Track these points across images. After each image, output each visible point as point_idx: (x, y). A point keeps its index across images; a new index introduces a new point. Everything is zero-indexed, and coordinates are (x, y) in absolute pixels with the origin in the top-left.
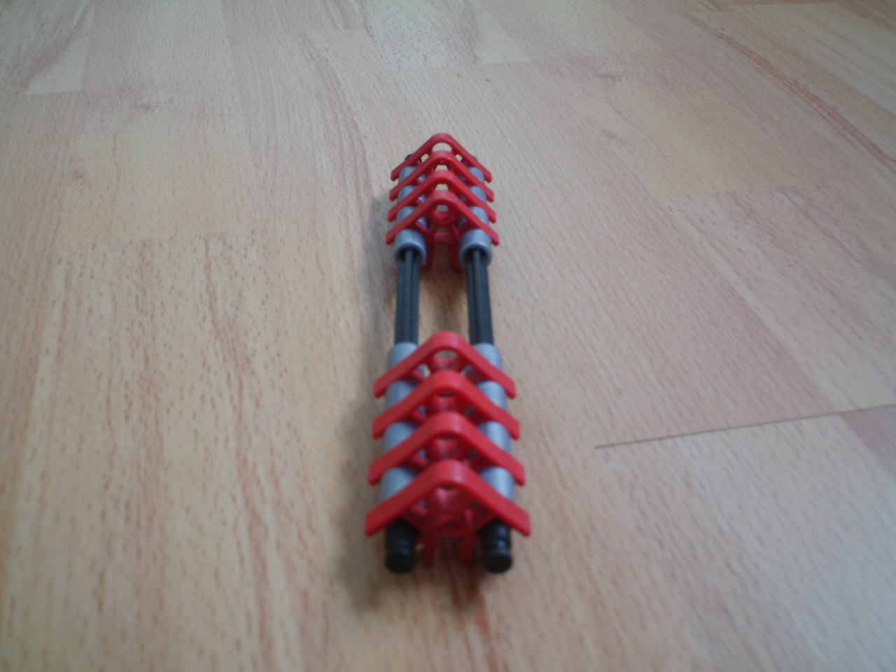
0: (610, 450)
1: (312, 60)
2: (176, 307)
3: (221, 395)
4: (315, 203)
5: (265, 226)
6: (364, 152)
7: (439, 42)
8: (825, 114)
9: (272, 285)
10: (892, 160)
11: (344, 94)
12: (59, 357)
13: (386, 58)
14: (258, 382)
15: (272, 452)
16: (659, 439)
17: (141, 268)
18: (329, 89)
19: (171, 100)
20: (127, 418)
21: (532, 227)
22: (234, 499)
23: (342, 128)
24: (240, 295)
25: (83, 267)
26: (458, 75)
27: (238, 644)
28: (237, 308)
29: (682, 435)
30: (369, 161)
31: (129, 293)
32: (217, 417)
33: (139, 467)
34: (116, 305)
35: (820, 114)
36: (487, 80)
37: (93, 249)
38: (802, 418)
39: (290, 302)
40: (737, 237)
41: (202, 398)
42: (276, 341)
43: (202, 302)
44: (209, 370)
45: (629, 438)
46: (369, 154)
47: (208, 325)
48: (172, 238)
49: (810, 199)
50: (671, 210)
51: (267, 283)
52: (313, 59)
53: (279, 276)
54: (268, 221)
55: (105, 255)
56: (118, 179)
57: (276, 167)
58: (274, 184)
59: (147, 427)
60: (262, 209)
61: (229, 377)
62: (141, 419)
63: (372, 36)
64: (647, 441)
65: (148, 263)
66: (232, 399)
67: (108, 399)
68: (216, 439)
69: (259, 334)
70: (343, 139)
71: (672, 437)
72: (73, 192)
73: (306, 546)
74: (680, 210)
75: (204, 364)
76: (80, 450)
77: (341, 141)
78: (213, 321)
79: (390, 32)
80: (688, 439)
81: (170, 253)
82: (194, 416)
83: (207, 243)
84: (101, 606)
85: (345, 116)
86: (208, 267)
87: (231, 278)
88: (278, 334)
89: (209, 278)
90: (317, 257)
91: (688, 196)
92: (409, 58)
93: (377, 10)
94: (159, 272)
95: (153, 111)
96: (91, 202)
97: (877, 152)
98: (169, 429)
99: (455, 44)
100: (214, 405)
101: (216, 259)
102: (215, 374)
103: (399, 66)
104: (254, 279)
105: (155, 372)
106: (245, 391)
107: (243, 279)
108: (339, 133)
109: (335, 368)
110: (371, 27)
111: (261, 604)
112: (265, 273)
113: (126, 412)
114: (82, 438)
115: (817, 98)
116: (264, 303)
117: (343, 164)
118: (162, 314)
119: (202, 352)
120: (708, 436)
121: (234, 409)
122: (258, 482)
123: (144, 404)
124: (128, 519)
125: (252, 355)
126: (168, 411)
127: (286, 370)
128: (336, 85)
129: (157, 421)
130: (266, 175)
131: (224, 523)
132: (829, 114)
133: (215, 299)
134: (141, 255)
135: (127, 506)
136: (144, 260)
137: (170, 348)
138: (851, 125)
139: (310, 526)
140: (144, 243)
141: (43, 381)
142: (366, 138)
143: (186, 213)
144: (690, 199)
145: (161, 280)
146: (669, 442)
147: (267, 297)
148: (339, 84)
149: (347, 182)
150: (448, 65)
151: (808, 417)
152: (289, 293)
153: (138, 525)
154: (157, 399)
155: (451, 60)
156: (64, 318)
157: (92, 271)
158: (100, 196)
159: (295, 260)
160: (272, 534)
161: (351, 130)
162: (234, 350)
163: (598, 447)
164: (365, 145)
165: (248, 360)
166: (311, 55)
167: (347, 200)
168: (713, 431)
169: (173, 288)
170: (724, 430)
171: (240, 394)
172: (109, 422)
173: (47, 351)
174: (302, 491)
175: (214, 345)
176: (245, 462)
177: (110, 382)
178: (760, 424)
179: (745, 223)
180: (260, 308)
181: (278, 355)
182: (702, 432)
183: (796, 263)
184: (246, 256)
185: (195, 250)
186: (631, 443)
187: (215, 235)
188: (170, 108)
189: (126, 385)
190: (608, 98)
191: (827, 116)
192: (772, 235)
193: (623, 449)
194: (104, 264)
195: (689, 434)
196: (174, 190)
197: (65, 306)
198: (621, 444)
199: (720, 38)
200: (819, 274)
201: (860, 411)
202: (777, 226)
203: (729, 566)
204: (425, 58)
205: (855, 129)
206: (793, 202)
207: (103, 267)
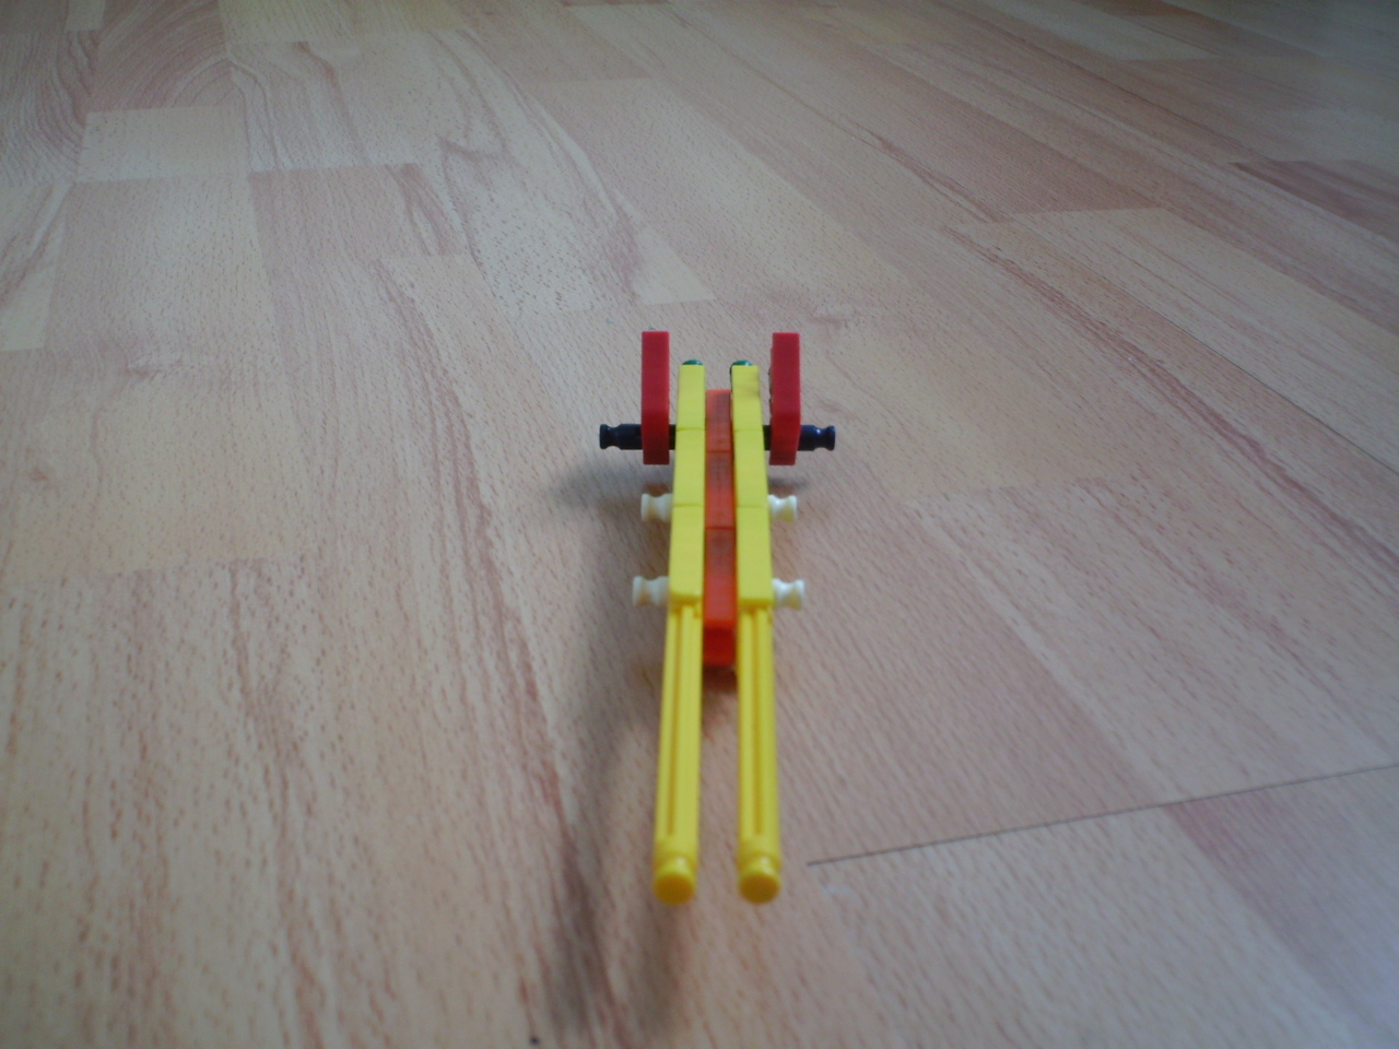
0: (829, 867)
1: (390, 300)
2: (188, 670)
3: (255, 799)
4: (395, 513)
5: (320, 549)
6: (468, 438)
7: (580, 272)
8: (1145, 371)
9: (331, 635)
10: (1244, 437)
11: (438, 352)
13: (501, 297)
14: (311, 779)
15: (331, 880)
16: (901, 850)
17: (134, 612)
18: (416, 344)
20: (114, 834)
22: (275, 951)
23: (434, 401)
24: (283, 651)
25: (47, 612)
26: (608, 322)
28: (279, 671)
29: (934, 843)
30: (474, 451)
31: (117, 649)
32: (249, 832)
33: (132, 906)
34: (97, 667)
35: (1139, 371)
37: (63, 585)
38: (1109, 813)
39: (358, 660)
40: (1016, 554)
41: (228, 803)
42: (337, 718)
43: (226, 662)
44: (237, 761)
45: (857, 850)
46: (474, 441)
47: (236, 695)
48: (181, 568)
49: (1123, 495)
50: (920, 516)
51: (323, 633)
52: (392, 299)
53: (341, 622)
54: (324, 541)
55: (80, 594)
56: (100, 480)
57: (336, 461)
58: (333, 486)
59: (144, 847)
60: (315, 522)
61: (267, 771)
62: (135, 835)
63: (480, 264)
64: (883, 852)
65: (145, 606)
66: (271, 804)
67: (85, 810)
68: (248, 863)
69: (312, 708)
70: (437, 419)
71: (919, 846)
72: (32, 500)
73: (380, 1015)
74: (933, 516)
75: (229, 753)
76: (42, 884)
77: (433, 420)
78: (244, 691)
79: (507, 258)
80: (942, 848)
81: (178, 590)
82: (215, 831)
83: (233, 575)
85: (440, 384)
86: (235, 610)
87: (269, 626)
88: (340, 708)
89: (237, 626)
90: (398, 595)
91: (945, 495)
92: (535, 297)
93: (488, 225)
94: (162, 617)
95: (152, 378)
96: (59, 515)
97: (1220, 424)
98: (177, 849)
99: (603, 275)
100: (244, 813)
101: (247, 598)
102: (247, 767)
103: (520, 309)
104: (304, 627)
105: (156, 765)
106: (292, 791)
107: (287, 627)
108: (431, 410)
109: (424, 757)
110: (479, 251)
112: (321, 618)
113: (112, 826)
114: (46, 866)
115: (1136, 348)
116: (318, 662)
117: (436, 456)
118: (167, 681)
119: (227, 736)
120: (972, 844)
121: (275, 818)
122: (311, 925)
123: (140, 813)
124: (115, 984)
125: (302, 739)
126: (176, 823)
127: (352, 761)
128: (426, 338)
129: (160, 839)
130: (322, 472)
131: (260, 986)
132: (1152, 371)
133: (247, 658)
134: (134, 593)
135: (115, 964)
136: (138, 601)
137: (179, 731)
138: (1183, 387)
139: (388, 988)
140: (140, 576)
142: (471, 416)
143: (202, 530)
144: (948, 499)
145: (164, 630)
146: (915, 854)
147: (323, 653)
148: (431, 337)
149: (442, 482)
150: (592, 307)
151: (1117, 813)
152: (356, 647)
153: (131, 992)
154: (160, 806)
155: (597, 299)
156: (19, 688)
157: (62, 618)
158: (73, 506)
159: (365, 599)
160: (332, 1001)
161: (449, 404)
162: (274, 731)
163: (810, 864)
164: (469, 427)
165: (295, 746)
166: (389, 293)
167: (442, 509)
168: (979, 836)
169: (183, 641)
170: (996, 834)
171: (284, 797)
172: (87, 841)
174: (376, 937)
175: (245, 725)
176: (291, 896)
177: (88, 781)
178: (1047, 825)
179: (1028, 532)
180: (313, 670)
181: (341, 738)
182: (962, 838)
183: (1102, 589)
184: (291, 594)
185: (216, 585)
186: (858, 856)
187: (245, 562)
188: (177, 373)
189: (113, 786)
190: (827, 351)
191: (1149, 375)
192: (1068, 550)
193: (848, 865)
194: (79, 606)
195: (944, 842)
196: (184, 496)
197: (20, 671)
198: (843, 858)
199: (993, 261)
200: (1135, 604)
201: (1192, 800)
202: (1074, 536)
203: (1001, 1029)
204: (559, 297)
205: (1189, 393)
206: (1098, 500)
207: (77, 612)
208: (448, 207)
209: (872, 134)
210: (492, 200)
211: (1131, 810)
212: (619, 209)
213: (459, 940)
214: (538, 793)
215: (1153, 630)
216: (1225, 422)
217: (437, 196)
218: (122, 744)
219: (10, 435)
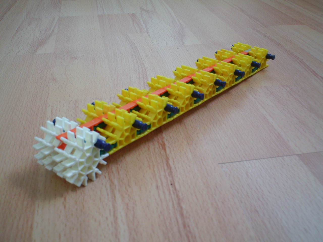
0: (223, 165)
1: (129, 43)
6: (146, 73)
7: (171, 37)
8: (299, 61)
10: (320, 76)
11: (140, 54)
13: (154, 43)
16: (239, 162)
17: (75, 108)
18: (135, 53)
19: (83, 56)
22: (105, 177)
23: (139, 65)
25: (56, 108)
26: (178, 48)
27: (107, 218)
29: (246, 161)
30: (147, 76)
31: (72, 116)
35: (297, 61)
36: (187, 50)
37: (60, 102)
38: (285, 156)
40: (267, 101)
45: (229, 161)
46: (148, 74)
48: (85, 99)
49: (292, 89)
50: (246, 92)
54: (115, 95)
55: (63, 104)
56: (67, 81)
57: (118, 78)
58: (117, 83)
60: (113, 91)
63: (149, 35)
64: (235, 162)
65: (77, 107)
70: (140, 69)
71: (243, 161)
72: (53, 84)
73: (127, 191)
74: (249, 92)
77: (138, 69)
79: (155, 34)
80: (248, 162)
81: (84, 104)
84: (65, 207)
85: (140, 61)
91: (252, 87)
92: (161, 43)
93: (151, 27)
95: (78, 59)
96: (59, 88)
97: (315, 74)
99: (177, 38)
103: (158, 45)
108: (138, 67)
110: (149, 33)
111: (114, 207)
115: (296, 56)
117: (139, 77)
120: (254, 161)
128: (137, 51)
130: (115, 80)
131: (102, 184)
132: (300, 61)
134: (75, 104)
136: (76, 106)
138: (307, 65)
139: (129, 185)
140: (76, 101)
142: (147, 68)
143: (89, 91)
146: (242, 163)
148: (138, 51)
149: (141, 82)
150: (174, 45)
151: (287, 156)
155: (175, 43)
157: (60, 109)
158: (61, 86)
160: (117, 187)
161: (142, 66)
163: (219, 164)
164: (147, 71)
168: (256, 159)
170: (260, 159)
174: (127, 175)
178: (271, 158)
179: (270, 96)
182: (252, 160)
186: (230, 163)
187: (98, 98)
188: (83, 58)
191: (299, 62)
192: (279, 100)
193: (227, 164)
194: (63, 107)
195: (248, 160)
196: (85, 84)
198: (226, 163)
199: (265, 36)
200: (293, 112)
201: (304, 154)
202: (280, 97)
203: (259, 199)
204: (167, 43)
205: (308, 66)
206: (286, 90)
207: (63, 108)
208: (142, 23)
209: (238, 7)
210: (152, 21)
211: (290, 155)
212: (180, 23)
213: (144, 176)
214: (161, 147)
215: (297, 118)
216: (316, 73)
217: (140, 20)
219: (48, 71)
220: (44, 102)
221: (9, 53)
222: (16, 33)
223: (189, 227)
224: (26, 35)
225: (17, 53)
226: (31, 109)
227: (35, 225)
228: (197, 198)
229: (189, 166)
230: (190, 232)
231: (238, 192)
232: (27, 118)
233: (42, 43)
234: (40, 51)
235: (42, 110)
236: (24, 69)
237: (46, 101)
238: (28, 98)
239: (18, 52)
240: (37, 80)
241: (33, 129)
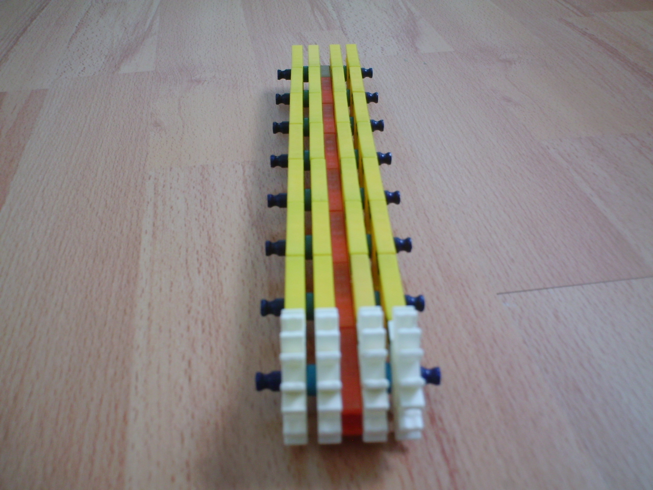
0: (507, 296)
2: (226, 206)
3: (258, 259)
7: (392, 38)
12: (154, 235)
16: (539, 289)
17: (202, 182)
19: (214, 77)
20: (199, 272)
21: (456, 158)
25: (165, 181)
26: (405, 60)
29: (553, 288)
31: (195, 197)
32: (256, 272)
33: (208, 301)
34: (187, 204)
36: (425, 64)
37: (171, 170)
38: (632, 278)
40: (593, 166)
41: (246, 261)
43: (242, 203)
44: (249, 244)
45: (519, 289)
47: (247, 217)
48: (221, 164)
49: (644, 142)
50: (548, 148)
55: (178, 174)
56: (183, 127)
59: (212, 277)
62: (208, 272)
63: (346, 35)
64: (530, 290)
65: (206, 179)
66: (265, 262)
67: (187, 261)
68: (256, 285)
71: (547, 288)
72: (155, 135)
74: (554, 148)
75: (245, 241)
76: (171, 291)
78: (250, 215)
79: (358, 31)
80: (557, 290)
81: (220, 173)
82: (242, 272)
83: (243, 167)
84: (190, 379)
86: (245, 182)
87: (260, 189)
89: (246, 188)
91: (560, 139)
92: (371, 49)
93: (349, 17)
94: (214, 184)
95: (203, 83)
96: (167, 141)
98: (226, 279)
99: (402, 40)
100: (253, 265)
101: (250, 177)
102: (253, 247)
103: (365, 54)
105: (215, 245)
107: (268, 189)
110: (345, 29)
112: (281, 186)
113: (198, 268)
114: (172, 283)
118: (217, 210)
119: (243, 234)
121: (266, 268)
123: (209, 264)
124: (203, 331)
126: (225, 268)
129: (218, 274)
133: (251, 202)
134: (201, 174)
135: (203, 323)
136: (203, 177)
137: (224, 231)
140: (203, 167)
141: (145, 249)
143: (229, 148)
144: (561, 141)
145: (215, 190)
146: (545, 292)
150: (398, 54)
153: (210, 334)
154: (218, 261)
155: (400, 50)
156: (155, 212)
157: (171, 184)
158: (173, 138)
162: (264, 232)
163: (498, 294)
169: (223, 194)
170: (581, 285)
172: (188, 274)
173: (146, 232)
175: (252, 230)
177: (187, 251)
179: (598, 157)
184: (269, 176)
185: (236, 171)
186: (520, 292)
187: (248, 162)
188: (214, 81)
189: (197, 252)
190: (506, 75)
192: (617, 165)
193: (515, 295)
194: (178, 179)
195: (558, 287)
196: (220, 134)
197: (155, 205)
198: (513, 292)
199: (584, 34)
202: (620, 159)
203: (582, 365)
204: (383, 49)
206: (631, 143)
207: (178, 182)
208: (330, 8)
210: (350, 6)
211: (644, 277)
212: (409, 9)
217: (325, 4)
218: (200, 236)
219: (143, 108)
220: (140, 170)
221: (65, 72)
222: (76, 33)
223: (441, 419)
224: (97, 36)
225: (80, 73)
226: (114, 184)
227: (131, 415)
228: (456, 363)
229: (438, 298)
230: (444, 431)
231: (539, 352)
232: (106, 201)
233: (128, 52)
234: (126, 69)
235: (136, 186)
236: (96, 105)
237: (144, 168)
238: (106, 162)
239: (82, 71)
240: (123, 126)
241: (120, 224)
